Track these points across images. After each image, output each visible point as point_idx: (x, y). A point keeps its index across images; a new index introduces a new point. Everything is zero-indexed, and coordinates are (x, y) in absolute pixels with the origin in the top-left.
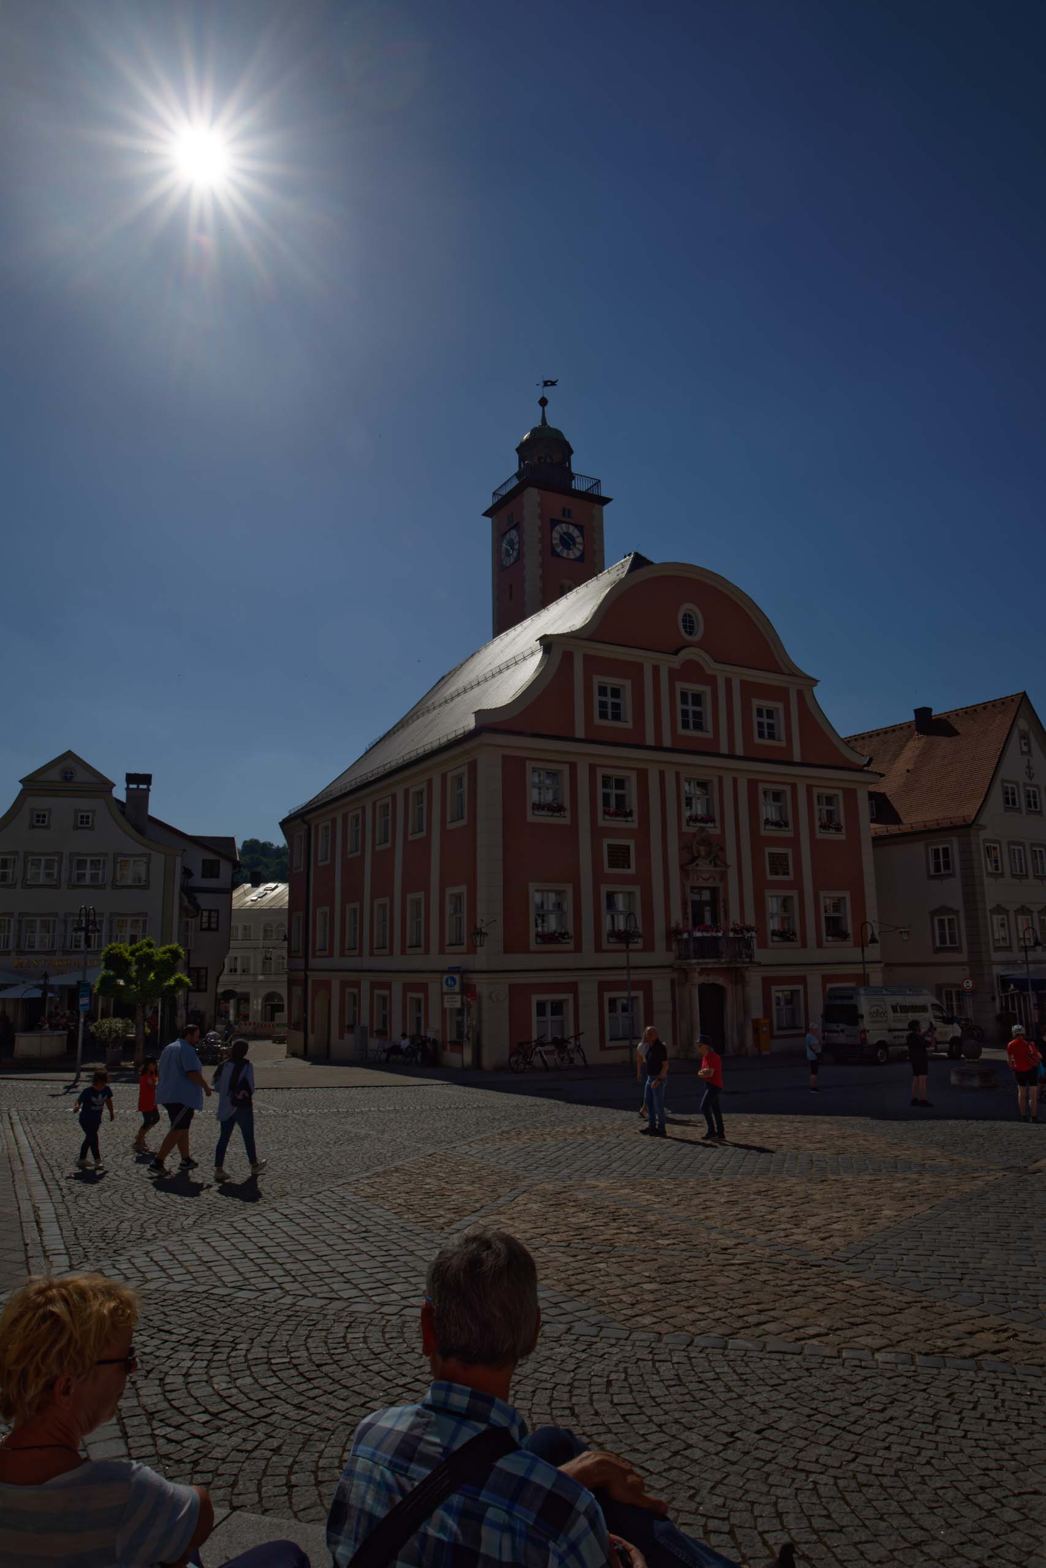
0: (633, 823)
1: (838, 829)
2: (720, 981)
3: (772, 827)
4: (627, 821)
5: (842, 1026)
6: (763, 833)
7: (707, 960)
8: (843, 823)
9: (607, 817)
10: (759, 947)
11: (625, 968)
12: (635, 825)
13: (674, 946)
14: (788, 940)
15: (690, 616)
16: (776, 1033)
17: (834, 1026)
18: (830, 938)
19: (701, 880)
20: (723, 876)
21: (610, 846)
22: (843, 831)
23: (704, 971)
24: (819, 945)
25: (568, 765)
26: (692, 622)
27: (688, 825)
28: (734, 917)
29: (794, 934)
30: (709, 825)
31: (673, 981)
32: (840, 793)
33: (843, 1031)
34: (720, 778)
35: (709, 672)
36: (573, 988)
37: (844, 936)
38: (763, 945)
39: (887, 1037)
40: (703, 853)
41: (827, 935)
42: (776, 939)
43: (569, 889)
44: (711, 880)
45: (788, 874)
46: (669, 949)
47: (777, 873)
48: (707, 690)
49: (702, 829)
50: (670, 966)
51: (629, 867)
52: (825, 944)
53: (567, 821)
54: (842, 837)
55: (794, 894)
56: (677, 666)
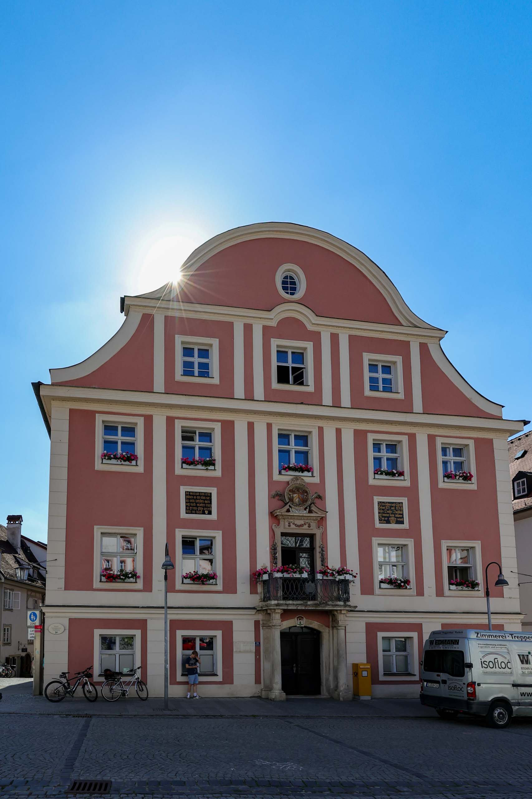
0: (217, 472)
1: (467, 478)
2: (315, 624)
3: (384, 477)
4: (207, 469)
5: (444, 676)
6: (372, 482)
7: (291, 602)
8: (473, 472)
9: (185, 466)
10: (363, 592)
11: (163, 608)
12: (218, 473)
13: (260, 589)
14: (399, 586)
15: (291, 278)
16: (382, 678)
17: (433, 675)
18: (453, 587)
19: (293, 526)
20: (322, 521)
21: (188, 494)
22: (474, 479)
23: (287, 614)
24: (440, 593)
25: (142, 418)
26: (294, 283)
27: (280, 473)
28: (334, 562)
29: (407, 582)
30: (306, 473)
31: (257, 623)
32: (471, 443)
33: (444, 682)
34: (321, 429)
35: (310, 327)
36: (142, 625)
37: (473, 585)
38: (367, 589)
39: (510, 693)
40: (296, 500)
41: (450, 584)
42: (383, 586)
43: (140, 532)
44: (306, 527)
45: (402, 523)
46: (253, 591)
47: (388, 522)
48: (309, 346)
49: (297, 478)
50: (254, 608)
51: (210, 513)
52: (446, 592)
53: (140, 469)
54: (472, 486)
55: (410, 543)
56: (274, 324)
